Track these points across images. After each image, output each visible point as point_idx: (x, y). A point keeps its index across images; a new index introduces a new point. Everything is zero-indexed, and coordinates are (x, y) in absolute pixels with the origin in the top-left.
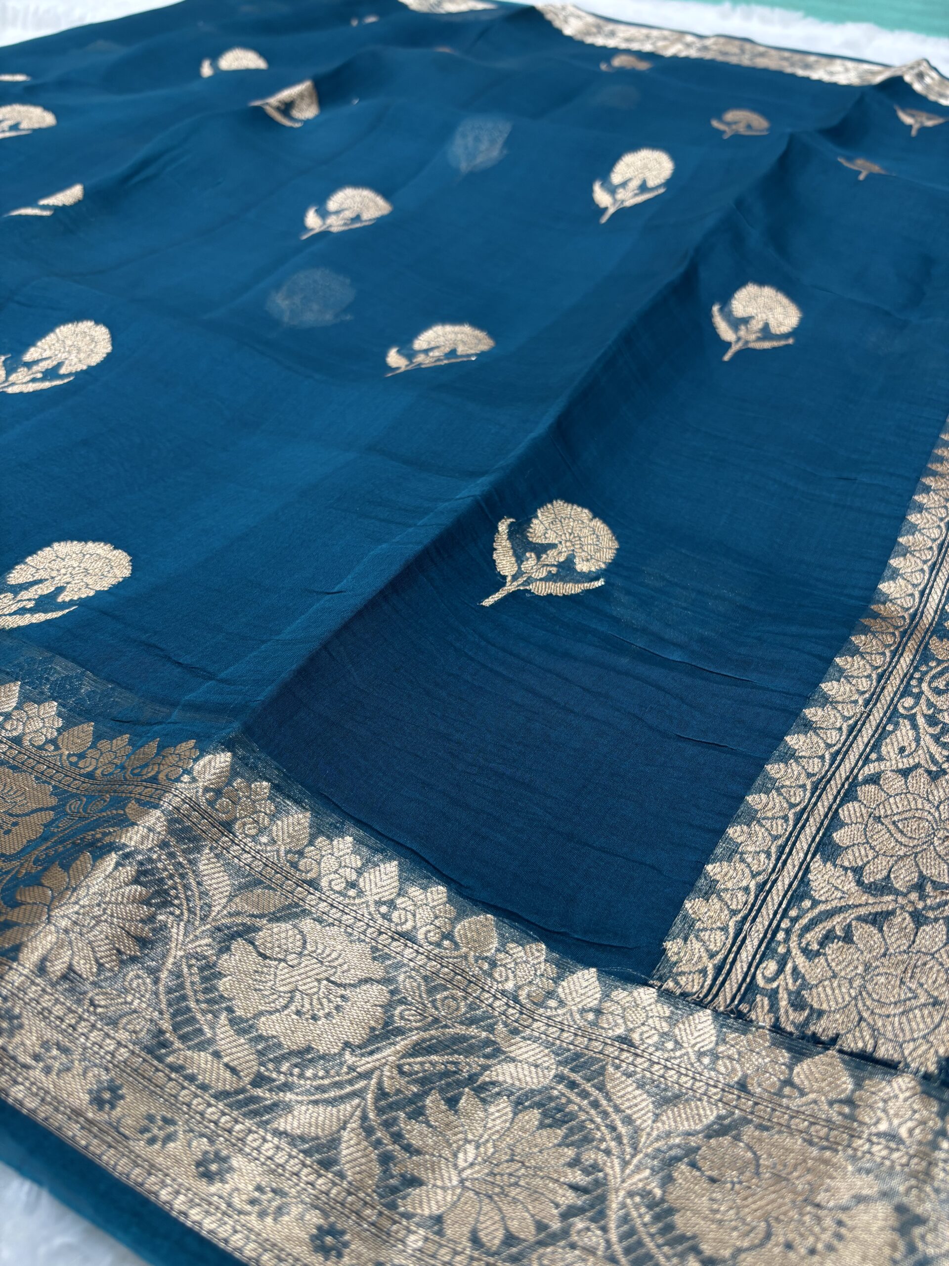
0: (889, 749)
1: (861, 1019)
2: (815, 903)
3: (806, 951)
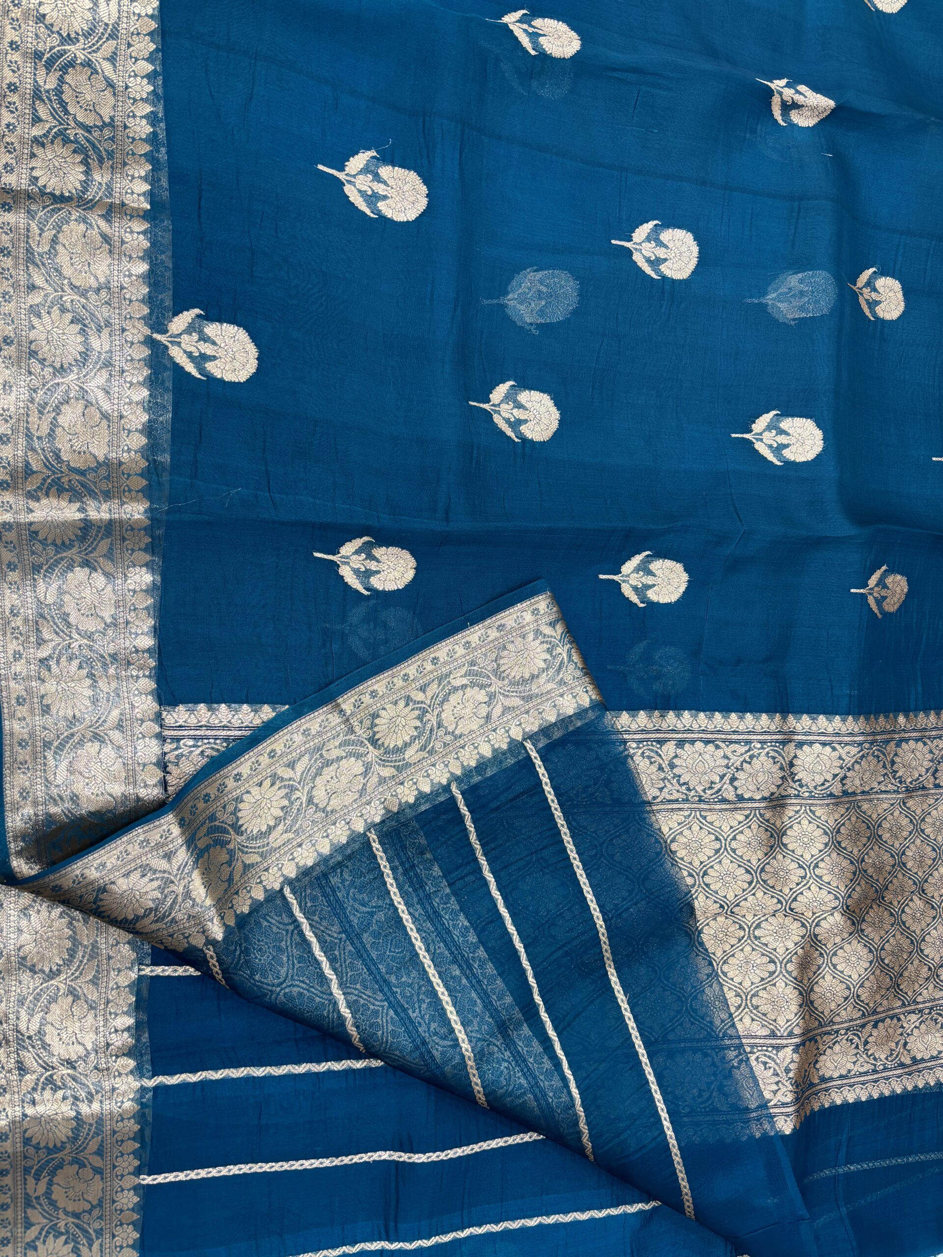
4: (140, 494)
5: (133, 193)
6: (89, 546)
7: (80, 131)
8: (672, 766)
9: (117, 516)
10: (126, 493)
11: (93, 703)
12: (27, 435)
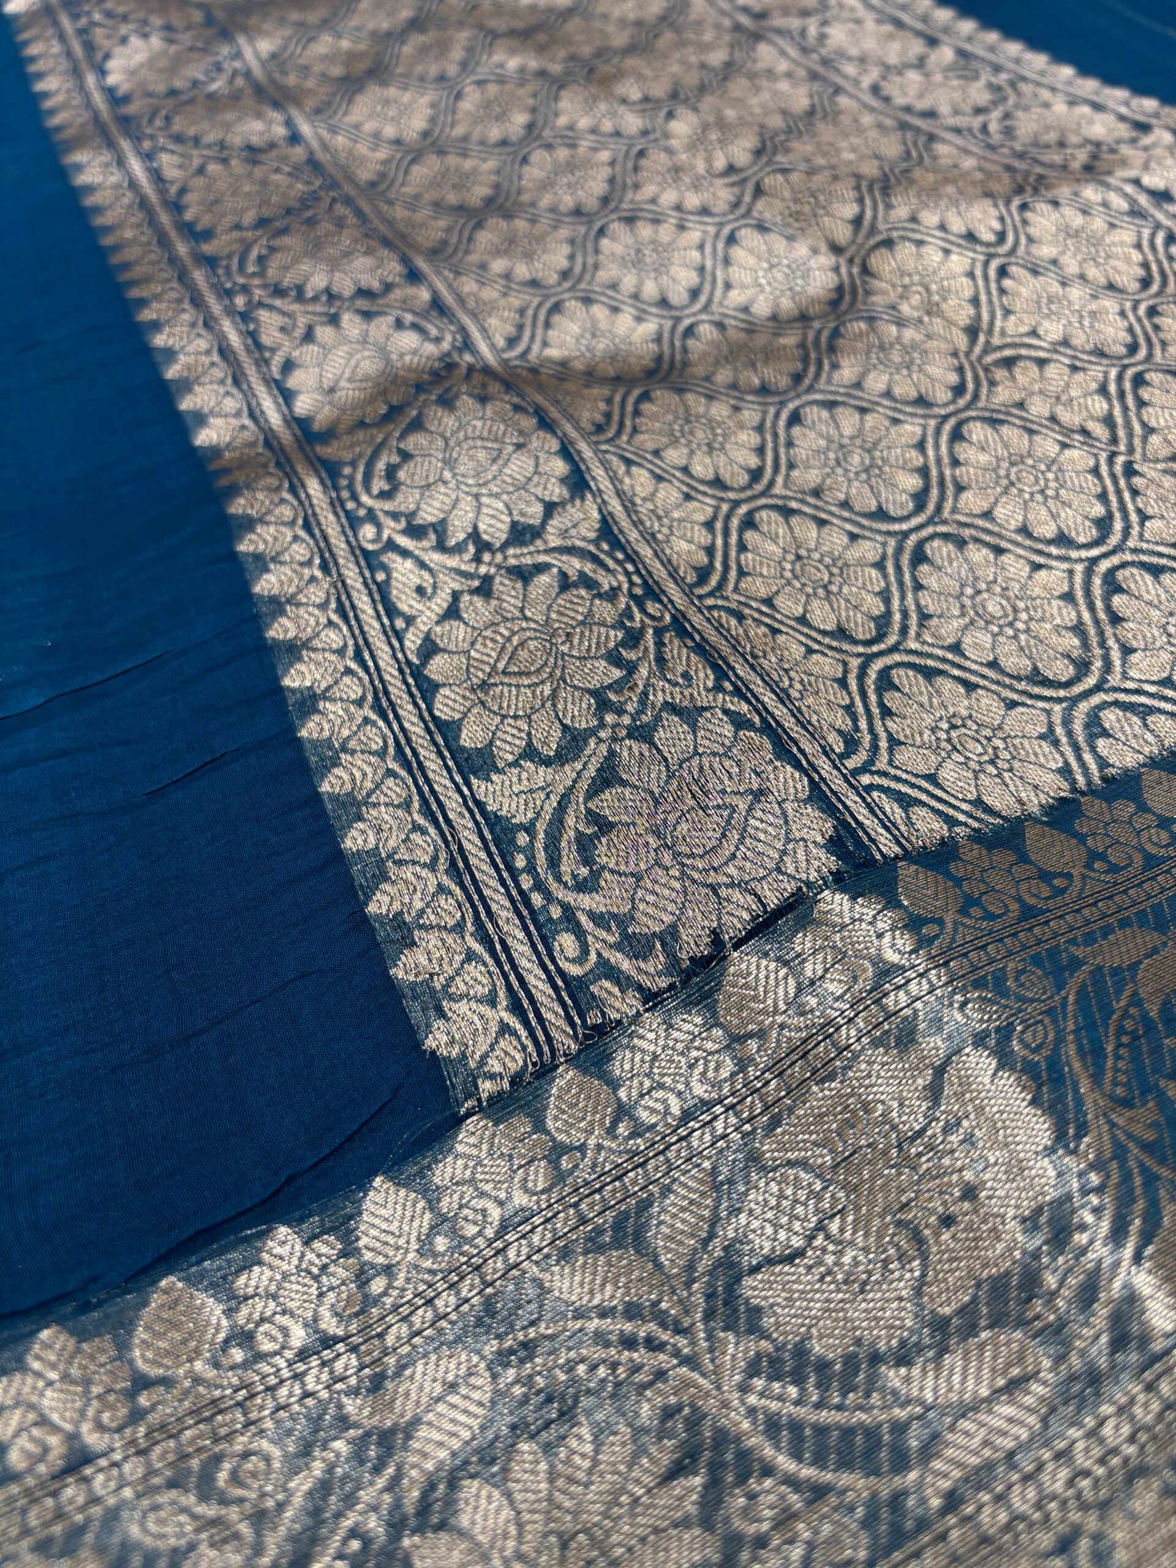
0: (406, 602)
1: (714, 888)
2: (529, 829)
3: (581, 887)
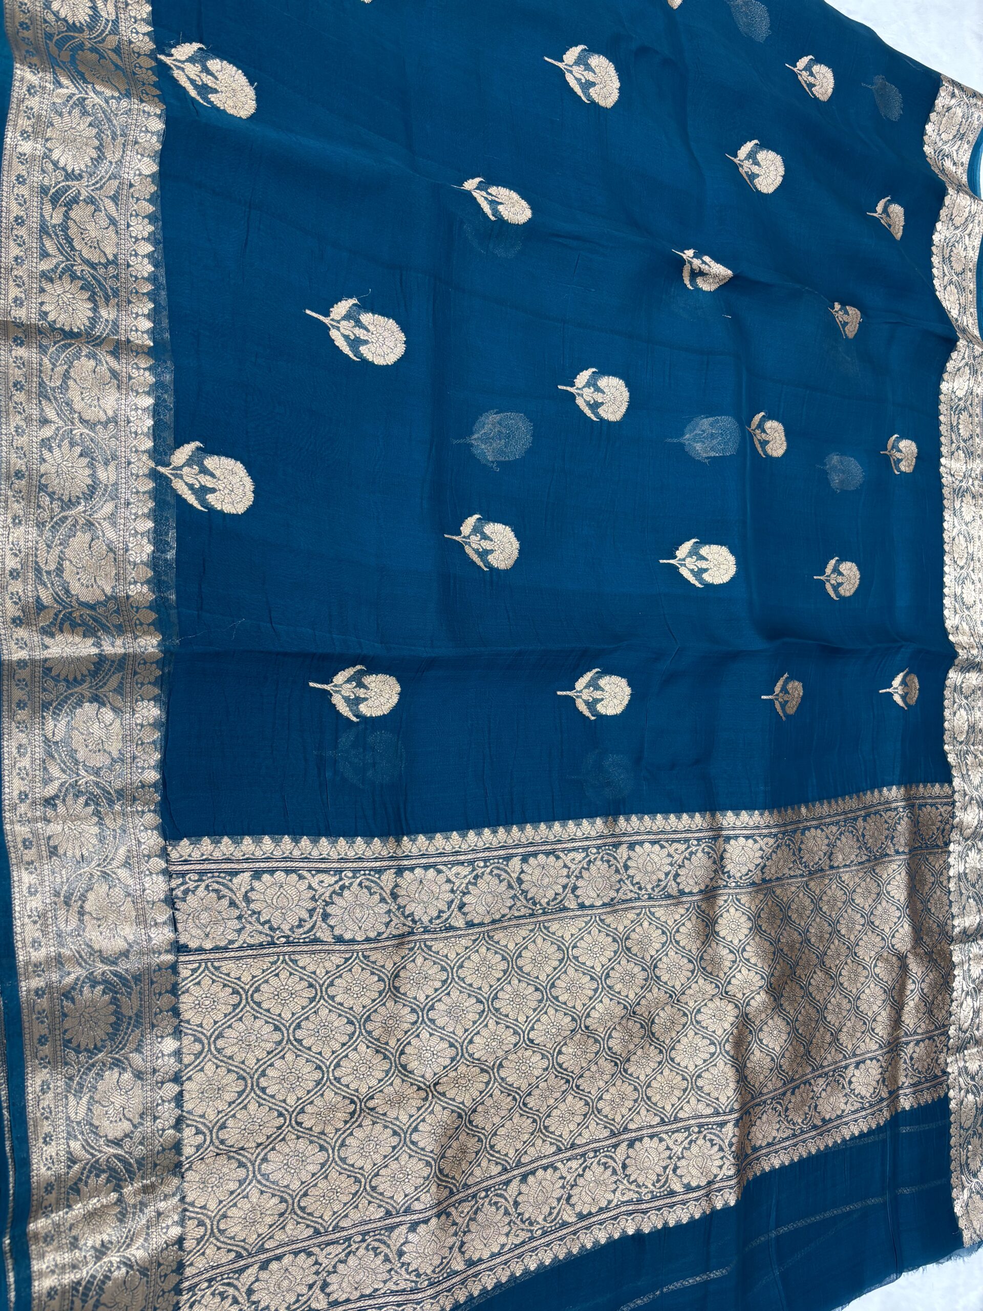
4: (152, 627)
5: (137, 330)
6: (100, 681)
7: (86, 268)
8: (626, 867)
9: (131, 650)
10: (138, 627)
11: (100, 841)
12: (36, 570)
